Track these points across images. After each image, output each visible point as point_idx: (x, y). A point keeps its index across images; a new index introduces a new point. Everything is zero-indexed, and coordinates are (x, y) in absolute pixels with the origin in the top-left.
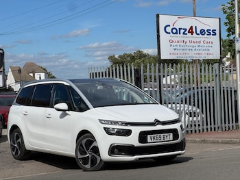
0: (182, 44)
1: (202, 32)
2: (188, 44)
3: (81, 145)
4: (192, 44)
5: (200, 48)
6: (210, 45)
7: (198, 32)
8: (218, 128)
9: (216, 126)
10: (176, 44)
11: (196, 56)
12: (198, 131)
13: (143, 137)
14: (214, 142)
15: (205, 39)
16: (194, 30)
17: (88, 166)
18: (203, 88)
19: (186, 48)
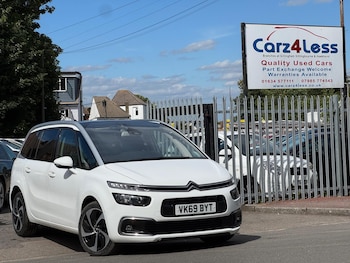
0: (281, 67)
1: (315, 48)
2: (291, 66)
3: (86, 218)
4: (299, 67)
5: (311, 72)
6: (329, 67)
7: (308, 48)
8: (337, 191)
9: (334, 188)
10: (272, 66)
11: (304, 83)
12: (303, 196)
13: (168, 207)
14: (321, 213)
15: (320, 59)
16: (301, 45)
17: (94, 249)
18: (326, 130)
19: (288, 72)
